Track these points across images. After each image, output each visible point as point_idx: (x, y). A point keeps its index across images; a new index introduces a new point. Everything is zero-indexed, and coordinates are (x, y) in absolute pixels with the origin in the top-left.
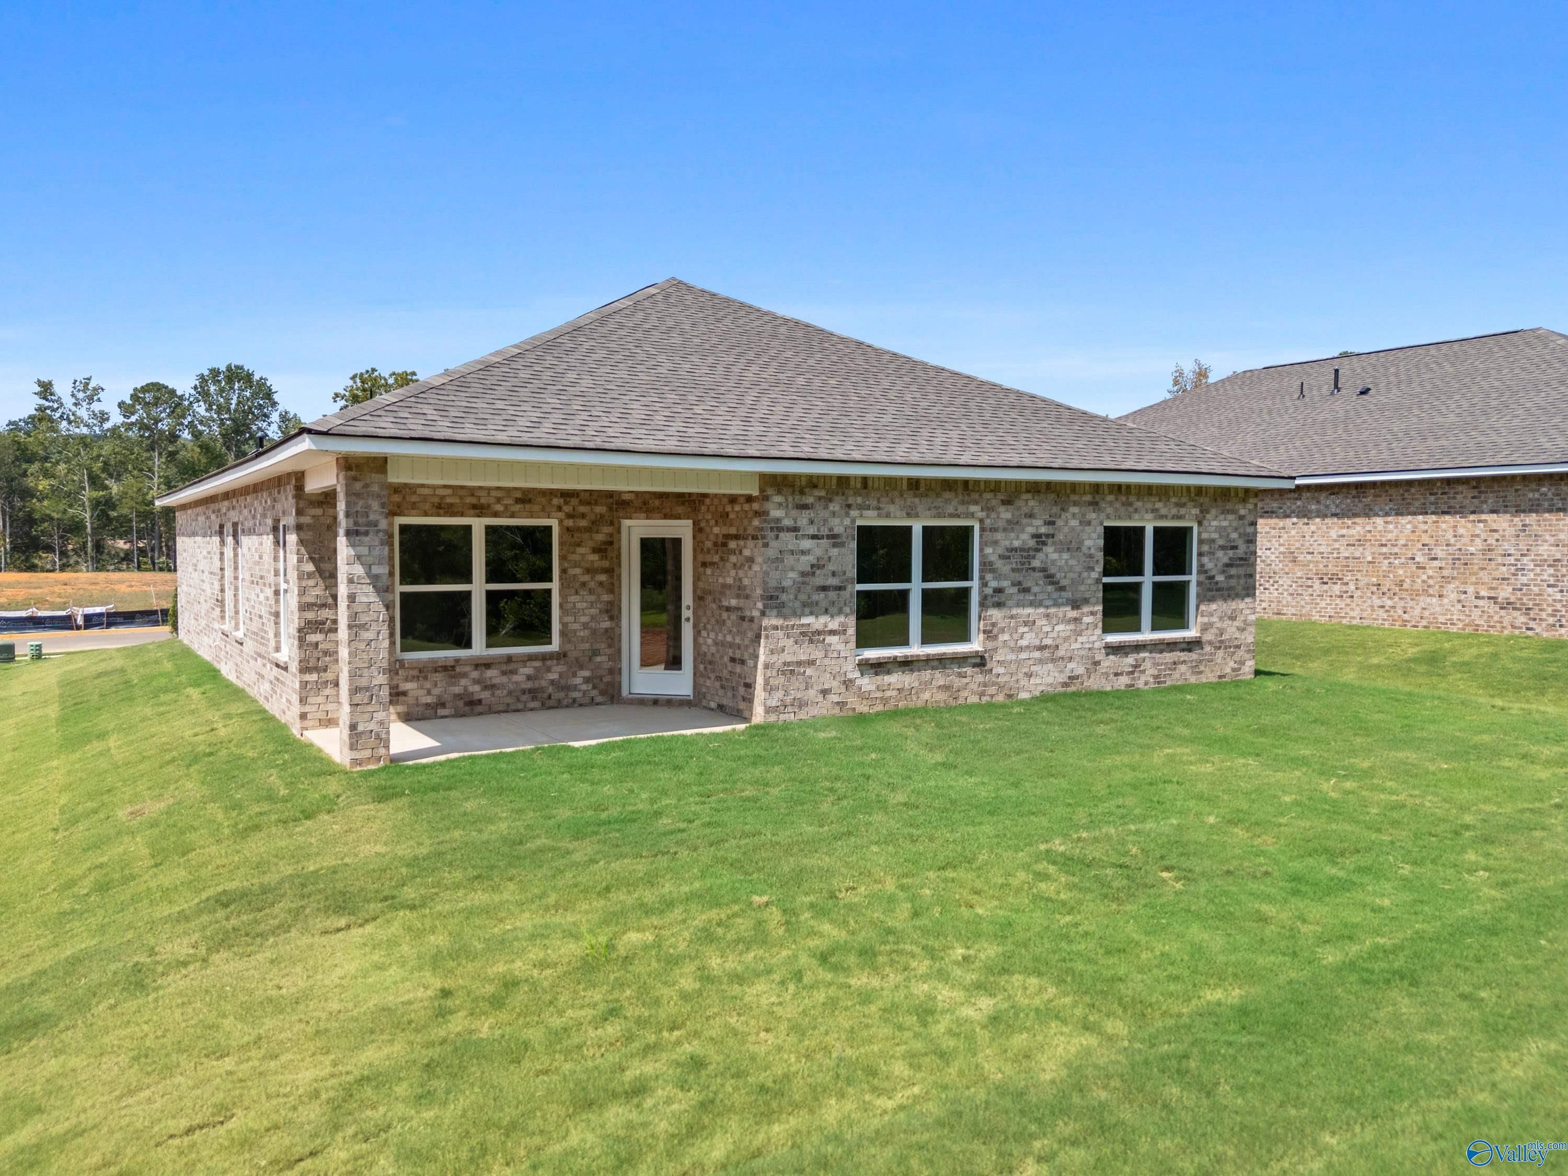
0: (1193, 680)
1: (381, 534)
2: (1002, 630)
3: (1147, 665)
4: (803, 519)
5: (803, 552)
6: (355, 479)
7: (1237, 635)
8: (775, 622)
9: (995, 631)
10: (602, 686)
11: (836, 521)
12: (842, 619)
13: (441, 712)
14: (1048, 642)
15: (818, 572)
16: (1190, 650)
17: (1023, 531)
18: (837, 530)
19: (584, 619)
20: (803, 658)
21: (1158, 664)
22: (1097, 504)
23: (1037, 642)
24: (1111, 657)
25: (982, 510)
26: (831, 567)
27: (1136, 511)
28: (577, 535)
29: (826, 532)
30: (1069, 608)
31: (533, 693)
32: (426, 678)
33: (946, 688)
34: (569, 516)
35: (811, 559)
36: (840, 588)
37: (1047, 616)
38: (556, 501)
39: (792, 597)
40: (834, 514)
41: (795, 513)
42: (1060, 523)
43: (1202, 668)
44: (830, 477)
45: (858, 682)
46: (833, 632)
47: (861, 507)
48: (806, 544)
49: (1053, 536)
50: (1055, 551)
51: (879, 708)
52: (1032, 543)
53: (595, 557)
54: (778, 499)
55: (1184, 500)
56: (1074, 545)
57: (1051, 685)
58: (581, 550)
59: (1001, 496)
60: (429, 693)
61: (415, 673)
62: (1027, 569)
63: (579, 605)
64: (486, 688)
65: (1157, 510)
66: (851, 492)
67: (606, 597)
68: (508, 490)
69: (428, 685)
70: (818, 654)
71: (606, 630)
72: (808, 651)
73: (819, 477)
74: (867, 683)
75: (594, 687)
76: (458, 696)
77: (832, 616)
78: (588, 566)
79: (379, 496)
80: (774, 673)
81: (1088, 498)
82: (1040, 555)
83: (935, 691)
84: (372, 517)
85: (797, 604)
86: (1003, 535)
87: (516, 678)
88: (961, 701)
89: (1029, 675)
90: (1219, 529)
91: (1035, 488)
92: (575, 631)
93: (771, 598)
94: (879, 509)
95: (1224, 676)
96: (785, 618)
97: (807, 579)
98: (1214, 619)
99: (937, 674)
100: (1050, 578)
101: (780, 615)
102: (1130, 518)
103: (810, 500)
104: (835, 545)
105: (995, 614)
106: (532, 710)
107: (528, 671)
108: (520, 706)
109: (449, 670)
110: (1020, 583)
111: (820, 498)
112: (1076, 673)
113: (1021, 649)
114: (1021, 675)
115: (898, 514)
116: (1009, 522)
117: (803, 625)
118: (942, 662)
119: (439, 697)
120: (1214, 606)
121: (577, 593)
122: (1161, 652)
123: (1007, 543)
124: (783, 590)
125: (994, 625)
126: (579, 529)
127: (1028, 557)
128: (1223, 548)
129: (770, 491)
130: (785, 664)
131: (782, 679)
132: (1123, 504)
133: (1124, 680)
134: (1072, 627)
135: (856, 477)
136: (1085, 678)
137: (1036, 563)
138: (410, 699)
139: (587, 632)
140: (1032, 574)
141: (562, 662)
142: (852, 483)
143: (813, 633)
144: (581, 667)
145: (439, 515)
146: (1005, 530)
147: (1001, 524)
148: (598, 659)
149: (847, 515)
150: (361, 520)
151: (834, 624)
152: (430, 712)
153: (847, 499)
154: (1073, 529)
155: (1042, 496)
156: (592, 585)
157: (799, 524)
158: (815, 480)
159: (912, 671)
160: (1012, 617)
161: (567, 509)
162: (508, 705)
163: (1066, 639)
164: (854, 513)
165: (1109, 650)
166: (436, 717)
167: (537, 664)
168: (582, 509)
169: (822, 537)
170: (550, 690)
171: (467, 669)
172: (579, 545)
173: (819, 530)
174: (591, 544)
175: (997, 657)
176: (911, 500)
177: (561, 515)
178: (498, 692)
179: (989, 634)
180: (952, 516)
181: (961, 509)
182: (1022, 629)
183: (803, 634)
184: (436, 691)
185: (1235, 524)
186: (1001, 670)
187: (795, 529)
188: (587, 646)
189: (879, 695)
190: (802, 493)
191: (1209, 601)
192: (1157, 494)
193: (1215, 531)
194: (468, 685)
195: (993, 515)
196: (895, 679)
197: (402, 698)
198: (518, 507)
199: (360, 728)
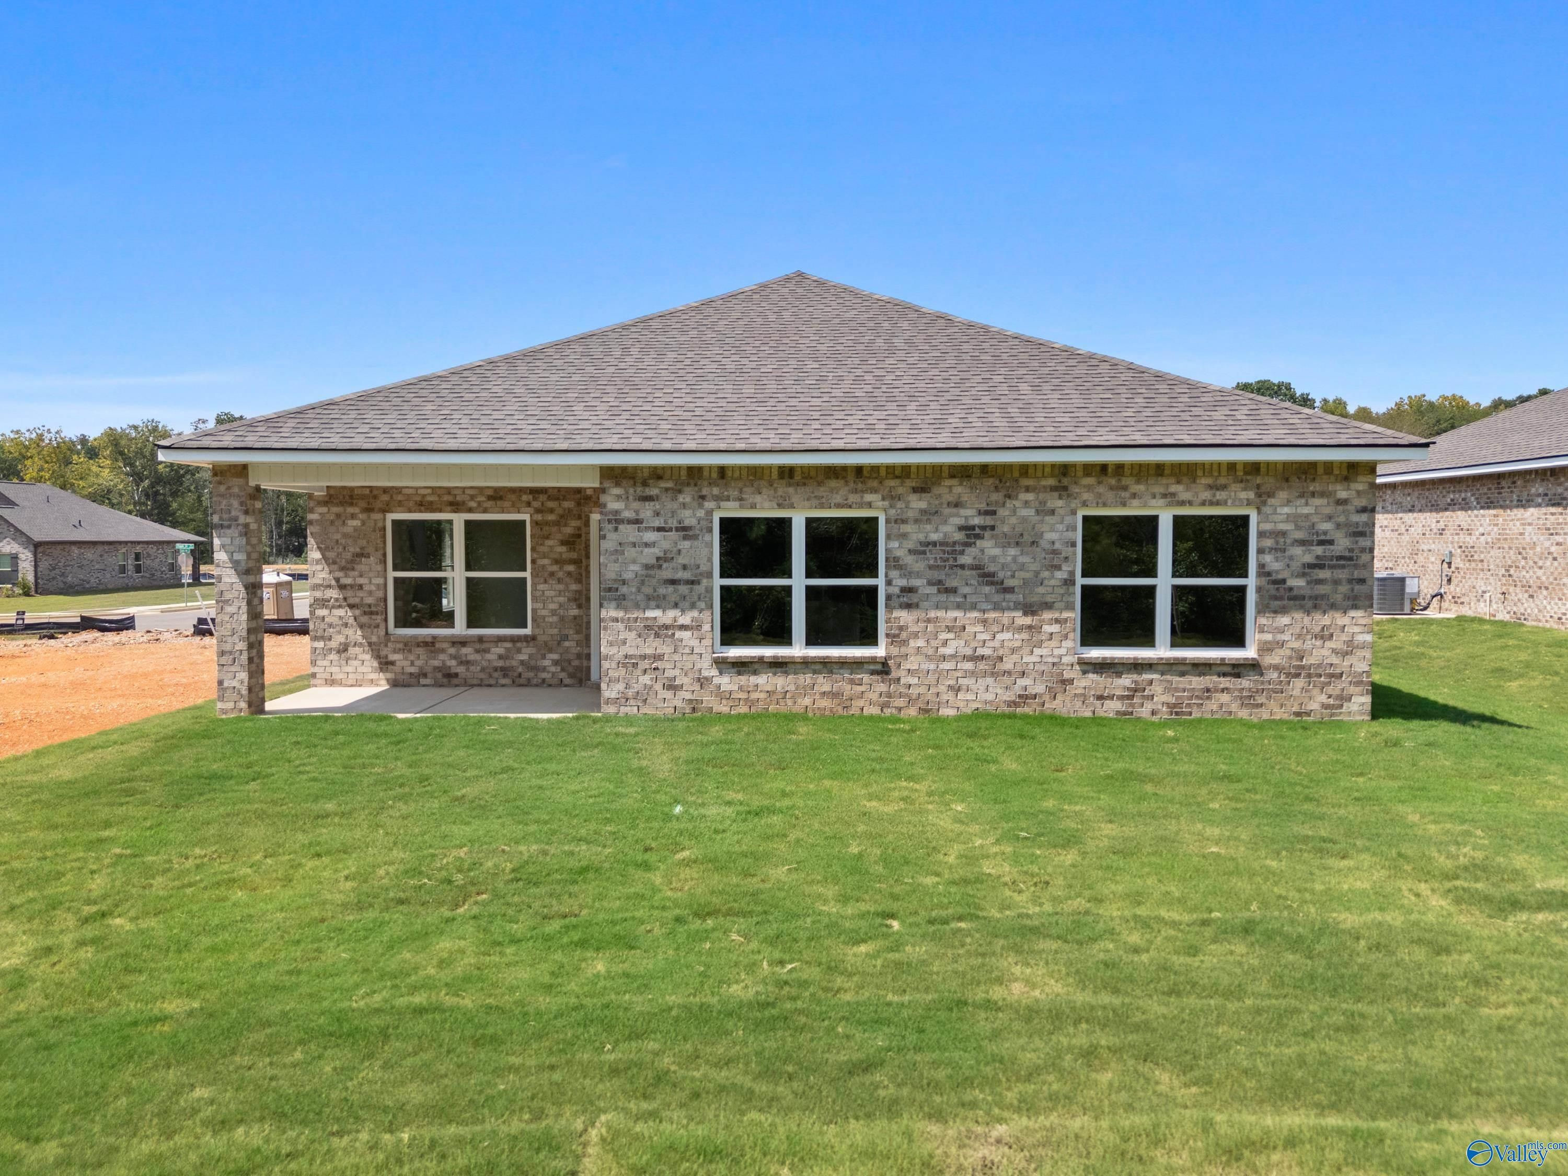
0: (1244, 714)
1: (240, 528)
2: (916, 635)
3: (1157, 689)
4: (647, 511)
5: (647, 545)
6: (220, 483)
7: (1335, 660)
8: (613, 613)
9: (904, 635)
10: (571, 670)
11: (687, 513)
12: (695, 613)
13: (423, 681)
14: (986, 652)
15: (665, 565)
16: (1238, 676)
17: (945, 522)
18: (687, 523)
19: (553, 606)
20: (649, 651)
21: (1176, 690)
22: (1065, 488)
23: (968, 652)
24: (1091, 676)
25: (883, 499)
26: (681, 560)
27: (1134, 496)
28: (546, 528)
29: (675, 524)
30: (1019, 614)
31: (505, 671)
32: (410, 651)
33: (833, 695)
34: (538, 511)
35: (657, 551)
36: (692, 582)
37: (984, 622)
38: (525, 498)
39: (634, 590)
40: (684, 506)
41: (636, 505)
42: (1002, 512)
43: (1260, 699)
44: (679, 468)
45: (716, 681)
46: (683, 627)
47: (718, 499)
48: (651, 536)
49: (993, 528)
50: (996, 546)
51: (743, 709)
52: (959, 536)
53: (563, 549)
54: (617, 491)
55: (1222, 481)
56: (1027, 538)
57: (991, 702)
58: (549, 543)
59: (910, 483)
60: (412, 664)
61: (401, 646)
62: (951, 567)
63: (547, 593)
64: (461, 663)
65: (1173, 495)
66: (706, 483)
67: (574, 587)
68: (481, 489)
69: (412, 657)
70: (666, 649)
71: (575, 617)
72: (654, 645)
73: (664, 468)
74: (726, 682)
75: (563, 670)
76: (436, 669)
77: (683, 611)
78: (556, 556)
79: (238, 496)
80: (614, 665)
81: (1051, 482)
82: (971, 551)
83: (817, 697)
84: (233, 513)
85: (640, 597)
86: (915, 527)
87: (489, 656)
88: (854, 711)
89: (956, 689)
90: (1293, 519)
91: (962, 473)
92: (544, 617)
93: (610, 590)
94: (741, 499)
95: (1308, 714)
96: (626, 610)
97: (652, 572)
98: (1286, 637)
99: (820, 679)
100: (988, 577)
101: (618, 607)
102: (1124, 504)
103: (654, 492)
104: (685, 538)
105: (904, 616)
106: (503, 686)
107: (500, 650)
108: (492, 682)
109: (430, 644)
110: (940, 582)
111: (667, 490)
112: (1032, 691)
113: (944, 658)
114: (942, 688)
115: (766, 504)
116: (923, 512)
117: (647, 619)
118: (826, 665)
119: (421, 668)
120: (1284, 620)
121: (546, 582)
122: (1182, 674)
123: (921, 537)
124: (624, 582)
125: (901, 628)
126: (547, 523)
127: (954, 552)
128: (1302, 543)
129: (607, 484)
130: (626, 657)
131: (622, 671)
132: (1111, 488)
133: (1113, 707)
134: (1025, 636)
135: (710, 467)
136: (1047, 698)
137: (966, 559)
138: (397, 669)
139: (555, 619)
140: (960, 572)
141: (531, 644)
142: (706, 473)
143: (659, 627)
144: (551, 651)
145: (421, 511)
146: (916, 521)
147: (911, 514)
148: (567, 644)
149: (701, 506)
150: (225, 516)
151: (685, 620)
152: (413, 681)
153: (700, 490)
154: (1024, 520)
155: (975, 481)
156: (560, 574)
157: (641, 516)
158: (660, 472)
159: (786, 673)
160: (929, 621)
161: (536, 504)
162: (481, 680)
163: (1013, 651)
164: (709, 505)
165: (1085, 667)
166: (418, 684)
167: (509, 645)
168: (550, 504)
169: (670, 530)
170: (520, 670)
171: (445, 645)
172: (547, 537)
173: (666, 522)
174: (559, 536)
175: (906, 665)
176: (782, 489)
177: (531, 510)
178: (472, 668)
179: (893, 638)
180: (839, 506)
181: (853, 498)
182: (943, 636)
183: (648, 628)
184: (418, 663)
185: (1327, 511)
186: (914, 681)
187: (637, 521)
188: (555, 631)
189: (743, 696)
190: (645, 484)
191: (1275, 612)
192: (1171, 475)
193: (1287, 521)
194: (445, 659)
195: (900, 505)
196: (763, 680)
197: (390, 667)
198: (489, 504)
199: (226, 684)
